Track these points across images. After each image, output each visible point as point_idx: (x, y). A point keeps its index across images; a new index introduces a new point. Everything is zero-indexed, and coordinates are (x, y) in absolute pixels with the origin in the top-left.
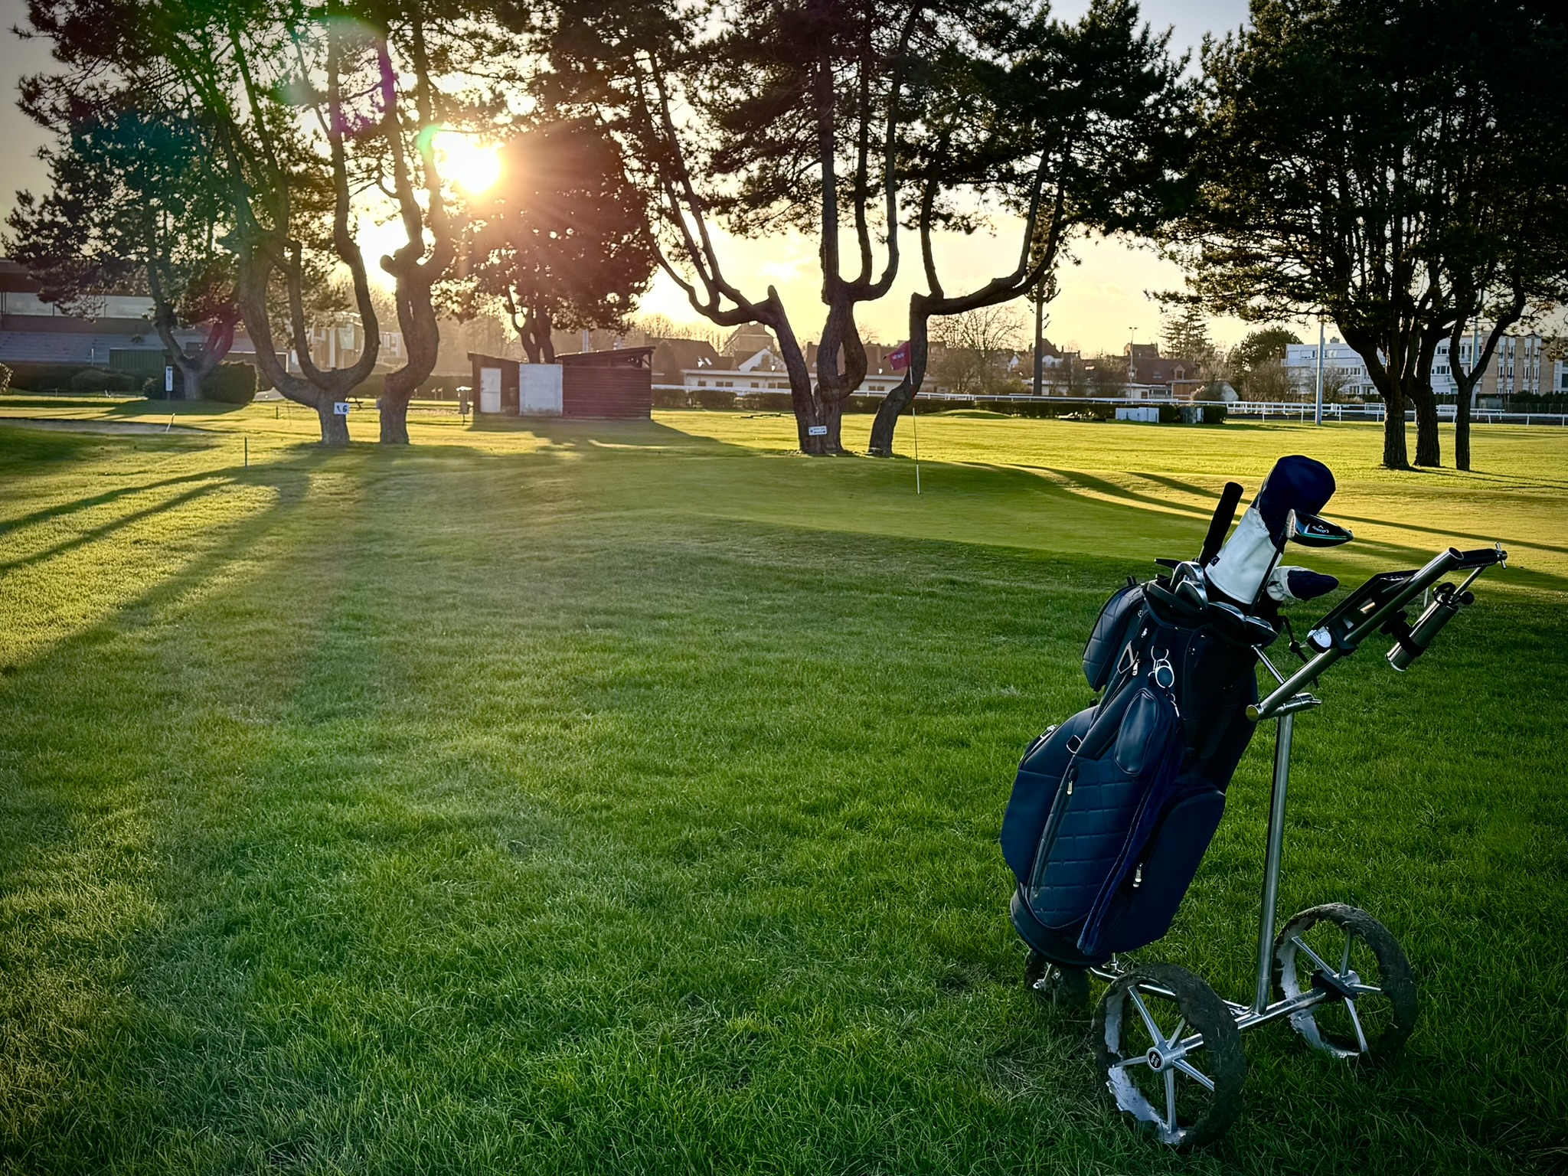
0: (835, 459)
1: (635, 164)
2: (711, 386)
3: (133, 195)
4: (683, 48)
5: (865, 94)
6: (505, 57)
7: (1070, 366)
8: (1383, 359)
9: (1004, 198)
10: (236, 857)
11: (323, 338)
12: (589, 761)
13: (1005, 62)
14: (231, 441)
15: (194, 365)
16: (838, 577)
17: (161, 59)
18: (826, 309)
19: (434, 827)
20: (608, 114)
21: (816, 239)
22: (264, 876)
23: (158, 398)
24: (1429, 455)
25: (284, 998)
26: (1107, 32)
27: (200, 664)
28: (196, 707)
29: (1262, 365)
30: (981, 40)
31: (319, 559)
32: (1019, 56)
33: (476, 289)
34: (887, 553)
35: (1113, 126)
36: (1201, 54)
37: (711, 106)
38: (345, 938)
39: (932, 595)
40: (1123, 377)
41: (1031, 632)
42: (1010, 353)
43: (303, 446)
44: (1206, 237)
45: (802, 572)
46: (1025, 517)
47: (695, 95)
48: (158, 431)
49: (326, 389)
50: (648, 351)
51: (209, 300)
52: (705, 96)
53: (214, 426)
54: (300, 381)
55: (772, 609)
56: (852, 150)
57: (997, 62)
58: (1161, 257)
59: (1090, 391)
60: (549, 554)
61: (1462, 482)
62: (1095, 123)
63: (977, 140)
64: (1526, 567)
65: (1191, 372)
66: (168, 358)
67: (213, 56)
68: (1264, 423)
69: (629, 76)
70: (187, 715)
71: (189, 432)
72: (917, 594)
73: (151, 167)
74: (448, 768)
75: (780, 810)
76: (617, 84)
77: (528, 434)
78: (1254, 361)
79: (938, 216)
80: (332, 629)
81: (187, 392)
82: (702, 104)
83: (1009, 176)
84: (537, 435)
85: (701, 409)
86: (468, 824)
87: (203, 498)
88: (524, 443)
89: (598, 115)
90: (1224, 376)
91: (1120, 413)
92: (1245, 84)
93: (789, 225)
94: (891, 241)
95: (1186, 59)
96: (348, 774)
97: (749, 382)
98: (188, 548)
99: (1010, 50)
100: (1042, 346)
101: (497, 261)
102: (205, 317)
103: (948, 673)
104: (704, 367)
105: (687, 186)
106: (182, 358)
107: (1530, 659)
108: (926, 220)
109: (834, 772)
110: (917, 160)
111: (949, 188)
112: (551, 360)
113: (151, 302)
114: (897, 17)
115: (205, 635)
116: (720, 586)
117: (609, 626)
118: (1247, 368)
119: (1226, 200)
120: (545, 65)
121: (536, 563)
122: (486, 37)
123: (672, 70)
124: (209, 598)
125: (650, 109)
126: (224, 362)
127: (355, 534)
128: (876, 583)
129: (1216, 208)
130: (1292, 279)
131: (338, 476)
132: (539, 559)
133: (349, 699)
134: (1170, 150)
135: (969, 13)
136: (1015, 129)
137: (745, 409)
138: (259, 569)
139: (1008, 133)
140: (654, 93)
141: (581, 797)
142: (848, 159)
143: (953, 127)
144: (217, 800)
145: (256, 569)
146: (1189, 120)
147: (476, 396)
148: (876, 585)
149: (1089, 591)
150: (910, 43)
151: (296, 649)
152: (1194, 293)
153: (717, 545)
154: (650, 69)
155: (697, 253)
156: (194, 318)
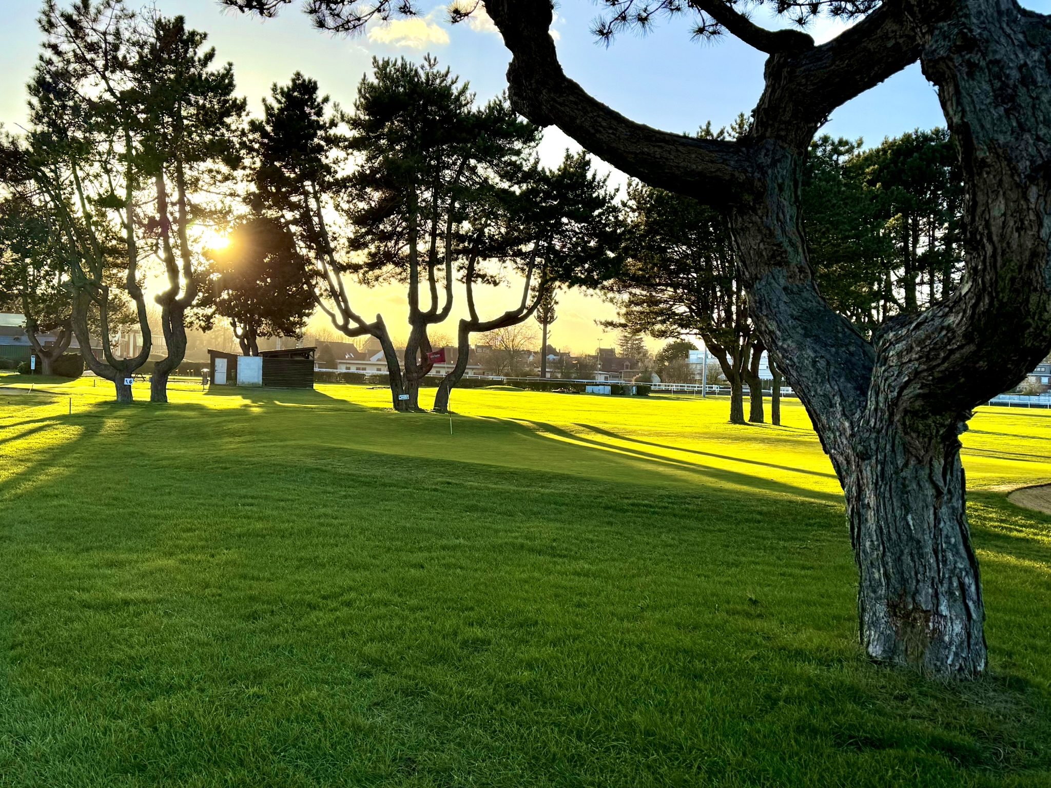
0: (412, 414)
1: (302, 244)
2: (353, 370)
3: (15, 256)
4: (331, 180)
5: (436, 206)
6: (228, 183)
7: (564, 362)
8: (730, 359)
9: (515, 266)
10: (23, 616)
11: (126, 339)
12: (217, 573)
13: (517, 190)
14: (64, 400)
15: (48, 354)
16: (387, 481)
17: (32, 181)
18: (411, 328)
19: (126, 603)
20: (289, 215)
21: (406, 288)
22: (35, 624)
23: (27, 374)
24: (757, 416)
25: (33, 677)
26: (573, 174)
27: (25, 522)
28: (18, 544)
29: (674, 361)
30: (502, 177)
31: (101, 467)
32: (524, 186)
33: (214, 313)
34: (417, 467)
35: (576, 226)
36: (626, 187)
37: (347, 212)
38: (70, 652)
39: (436, 490)
40: (594, 367)
41: (484, 510)
42: (529, 352)
43: (106, 403)
44: (631, 290)
45: (366, 476)
46: (507, 448)
47: (339, 205)
48: (24, 393)
49: (120, 371)
50: (313, 349)
51: (58, 317)
52: (345, 206)
53: (56, 390)
54: (106, 365)
55: (345, 497)
56: (428, 237)
57: (512, 189)
58: (604, 301)
59: (574, 376)
60: (228, 466)
61: (771, 431)
62: (567, 224)
63: (500, 233)
64: (775, 479)
65: (634, 365)
66: (33, 350)
67: (62, 179)
68: (672, 396)
69: (301, 194)
70: (13, 547)
71: (41, 394)
72: (427, 489)
73: (26, 240)
74: (143, 576)
75: (308, 598)
76: (294, 199)
77: (239, 397)
78: (669, 359)
79: (479, 276)
80: (101, 505)
81: (43, 370)
82: (343, 210)
83: (519, 254)
84: (244, 398)
85: (344, 383)
86: (145, 601)
87: (42, 432)
88: (235, 402)
89: (283, 216)
90: (652, 368)
91: (589, 388)
92: (651, 204)
93: (392, 279)
94: (448, 288)
95: (617, 190)
96: (89, 577)
97: (375, 368)
98: (28, 460)
99: (518, 183)
100: (547, 350)
101: (226, 297)
102: (55, 326)
103: (430, 531)
104: (349, 359)
105: (331, 257)
106: (41, 351)
107: (753, 528)
108: (471, 276)
109: (345, 579)
110: (466, 244)
111: (484, 259)
112: (256, 354)
113: (24, 319)
114: (454, 163)
115: (30, 507)
116: (319, 484)
117: (252, 505)
118: (666, 363)
119: (640, 269)
120: (253, 188)
121: (219, 470)
122: (218, 172)
123: (325, 192)
124: (36, 488)
125: (312, 213)
126: (65, 353)
127: (124, 453)
128: (406, 483)
129: (634, 274)
130: (677, 315)
131: (122, 420)
132: (222, 468)
133: (101, 541)
134: (609, 240)
135: (495, 162)
136: (522, 227)
137: (370, 383)
138: (66, 472)
139: (518, 230)
140: (313, 204)
141: (207, 591)
142: (426, 242)
143: (487, 225)
144: (18, 588)
145: (65, 472)
146: (619, 224)
147: (212, 374)
148: (406, 484)
149: (523, 489)
150: (461, 178)
151: (78, 515)
152: (623, 321)
153: (323, 462)
154: (312, 191)
155: (338, 295)
156: (49, 327)
